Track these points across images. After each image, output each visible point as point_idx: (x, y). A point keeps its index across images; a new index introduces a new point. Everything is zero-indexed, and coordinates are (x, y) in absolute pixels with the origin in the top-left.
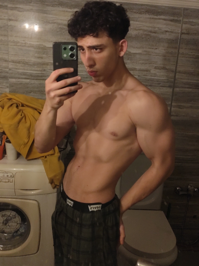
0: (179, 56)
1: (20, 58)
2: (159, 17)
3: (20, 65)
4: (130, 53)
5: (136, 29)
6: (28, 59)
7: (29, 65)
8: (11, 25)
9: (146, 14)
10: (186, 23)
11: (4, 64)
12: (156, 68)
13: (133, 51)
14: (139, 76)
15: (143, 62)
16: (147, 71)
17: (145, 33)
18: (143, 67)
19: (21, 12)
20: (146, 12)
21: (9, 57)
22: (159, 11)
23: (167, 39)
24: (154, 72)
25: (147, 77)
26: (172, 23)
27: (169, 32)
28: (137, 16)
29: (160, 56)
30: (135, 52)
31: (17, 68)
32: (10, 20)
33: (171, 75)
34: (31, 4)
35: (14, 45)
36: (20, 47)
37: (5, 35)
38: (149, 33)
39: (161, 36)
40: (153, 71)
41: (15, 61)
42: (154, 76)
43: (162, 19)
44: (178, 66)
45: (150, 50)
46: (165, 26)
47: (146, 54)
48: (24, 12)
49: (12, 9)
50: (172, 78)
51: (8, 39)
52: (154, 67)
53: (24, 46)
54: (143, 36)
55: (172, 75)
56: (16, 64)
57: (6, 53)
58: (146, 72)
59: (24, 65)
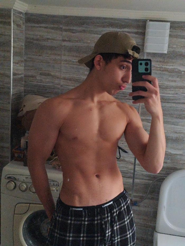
1: (71, 76)
3: (71, 82)
4: (180, 70)
6: (78, 76)
7: (79, 82)
8: (65, 45)
11: (57, 81)
19: (74, 33)
21: (61, 75)
31: (67, 84)
32: (64, 41)
34: (84, 26)
35: (66, 64)
36: (71, 66)
37: (59, 55)
41: (66, 78)
48: (76, 33)
49: (66, 30)
51: (61, 58)
53: (76, 64)
56: (67, 81)
57: (59, 71)
59: (74, 82)
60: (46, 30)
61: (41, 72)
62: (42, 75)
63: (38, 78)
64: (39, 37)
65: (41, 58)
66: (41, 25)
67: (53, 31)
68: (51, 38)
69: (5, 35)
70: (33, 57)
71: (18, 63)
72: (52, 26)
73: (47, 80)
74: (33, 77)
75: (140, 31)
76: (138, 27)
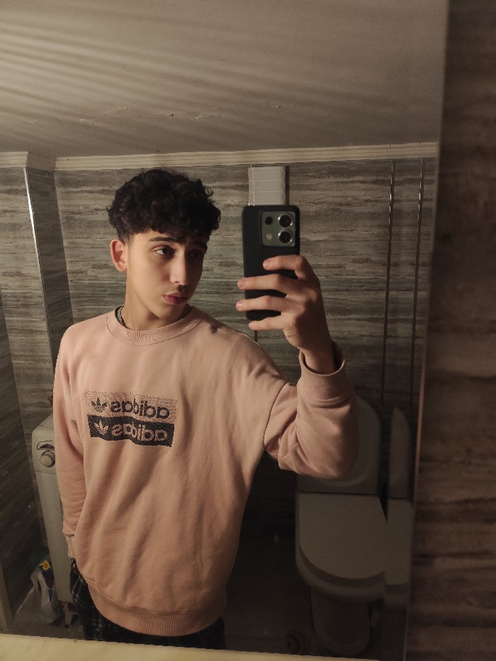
0: (393, 238)
2: (352, 179)
5: (315, 203)
9: (329, 177)
10: (400, 183)
12: (353, 262)
13: (313, 237)
14: (326, 276)
15: (332, 253)
16: (340, 267)
17: (331, 207)
18: (333, 262)
20: (329, 173)
22: (352, 169)
23: (369, 213)
24: (352, 268)
25: (340, 277)
26: (375, 186)
27: (371, 201)
28: (314, 181)
29: (360, 241)
30: (316, 239)
33: (380, 271)
38: (338, 207)
39: (358, 209)
40: (350, 267)
42: (352, 275)
43: (358, 182)
44: (391, 256)
45: (342, 233)
46: (363, 193)
47: (336, 241)
50: (383, 276)
52: (350, 261)
54: (329, 213)
55: (382, 270)
58: (337, 270)
60: (91, 196)
61: (93, 263)
62: (95, 268)
63: (90, 273)
64: (81, 208)
65: (89, 241)
66: (84, 188)
67: (103, 196)
68: (100, 207)
69: (20, 212)
70: (78, 240)
71: (51, 254)
72: (101, 188)
73: (106, 275)
74: (82, 272)
75: (241, 183)
76: (236, 178)
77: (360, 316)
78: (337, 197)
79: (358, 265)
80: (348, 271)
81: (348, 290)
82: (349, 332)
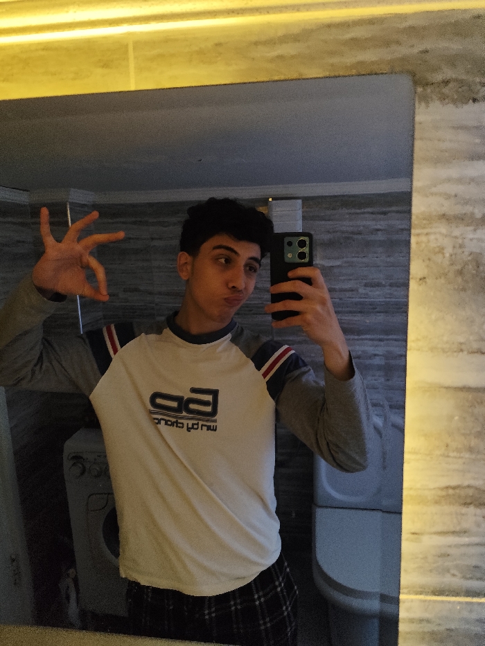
1: (169, 288)
2: (363, 210)
3: (169, 297)
4: (324, 266)
5: (329, 232)
8: (155, 246)
9: (342, 208)
11: (149, 298)
12: (366, 285)
13: (327, 263)
14: (341, 299)
15: (345, 278)
16: (352, 290)
17: (344, 235)
18: (347, 286)
20: (343, 205)
21: (155, 288)
22: (364, 201)
23: (380, 240)
24: (364, 291)
25: (354, 299)
27: (381, 230)
28: (328, 212)
29: (371, 267)
30: (331, 264)
31: (165, 301)
32: (152, 239)
35: (160, 272)
36: (167, 273)
37: (147, 260)
38: (351, 235)
39: (370, 238)
40: (362, 290)
41: (162, 293)
42: (365, 298)
43: (368, 213)
45: (355, 259)
46: (373, 223)
47: (349, 266)
48: (169, 226)
49: (154, 224)
51: (151, 265)
52: (362, 285)
53: (173, 271)
54: (342, 241)
56: (163, 296)
57: (150, 283)
58: (350, 293)
59: (175, 297)
61: (124, 287)
62: (126, 292)
63: (122, 296)
65: (122, 267)
66: (118, 220)
73: (136, 298)
74: (113, 295)
77: (372, 337)
78: (349, 226)
79: (369, 289)
80: (362, 294)
81: (361, 312)
82: (363, 351)
